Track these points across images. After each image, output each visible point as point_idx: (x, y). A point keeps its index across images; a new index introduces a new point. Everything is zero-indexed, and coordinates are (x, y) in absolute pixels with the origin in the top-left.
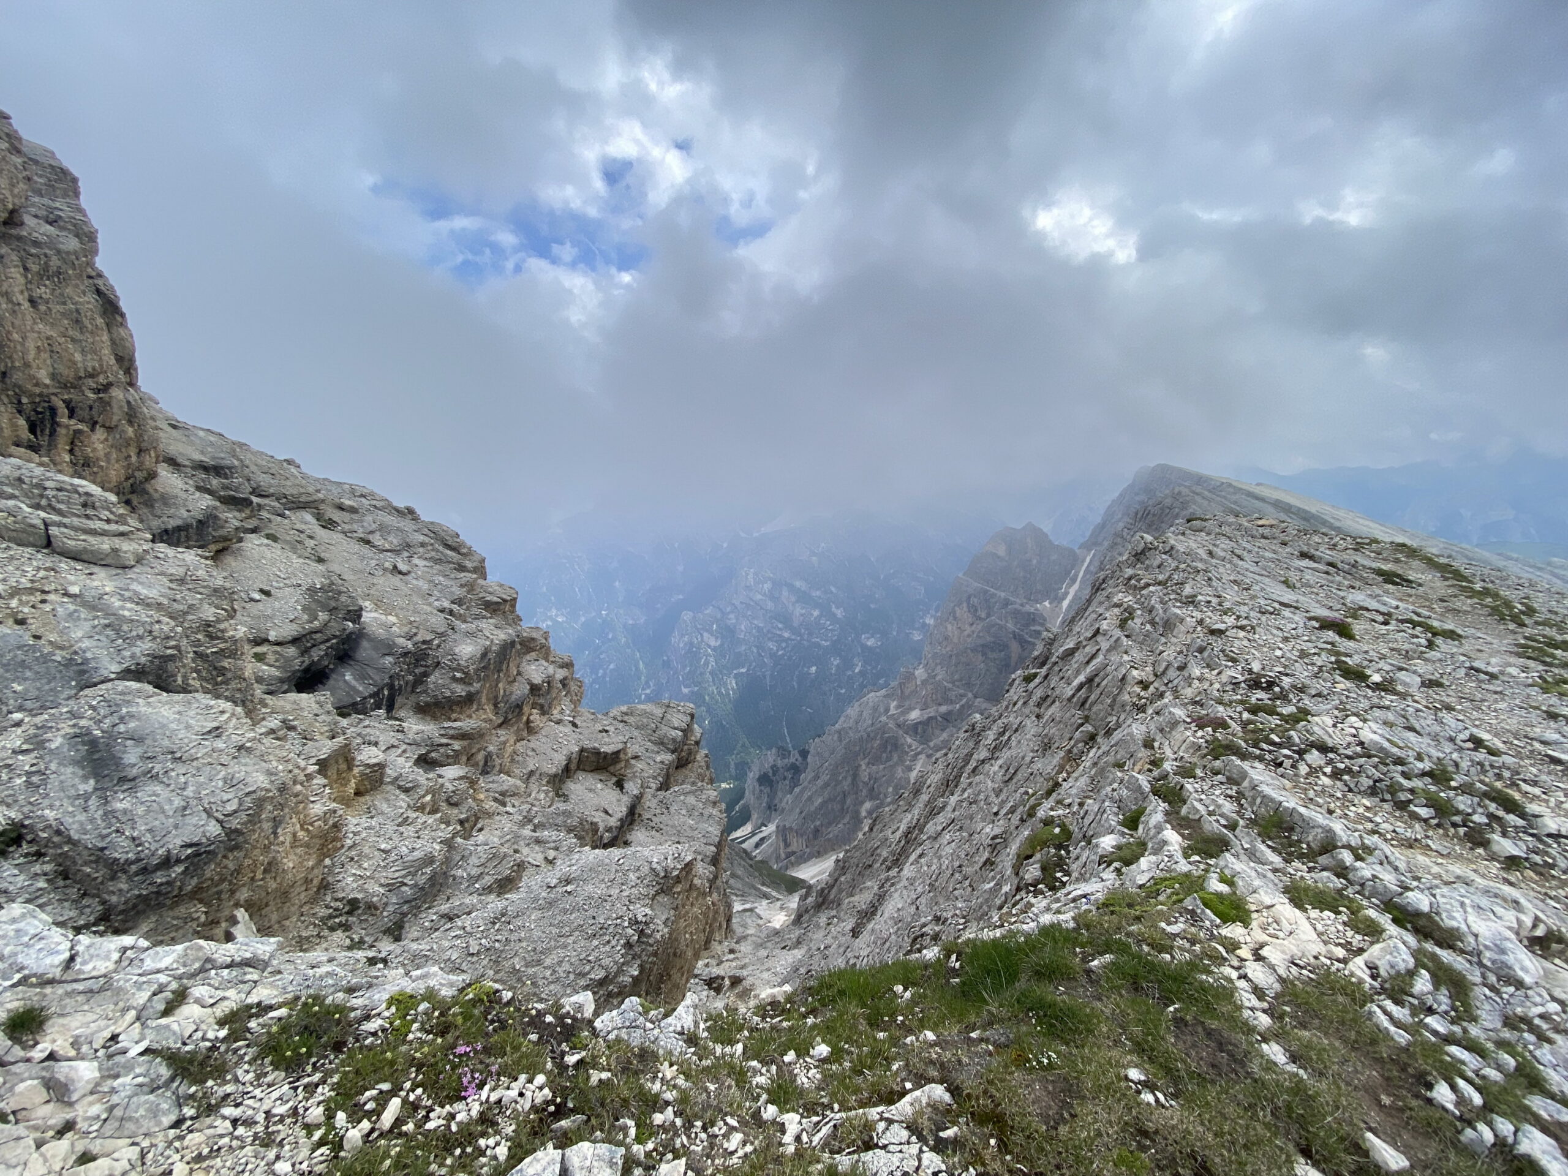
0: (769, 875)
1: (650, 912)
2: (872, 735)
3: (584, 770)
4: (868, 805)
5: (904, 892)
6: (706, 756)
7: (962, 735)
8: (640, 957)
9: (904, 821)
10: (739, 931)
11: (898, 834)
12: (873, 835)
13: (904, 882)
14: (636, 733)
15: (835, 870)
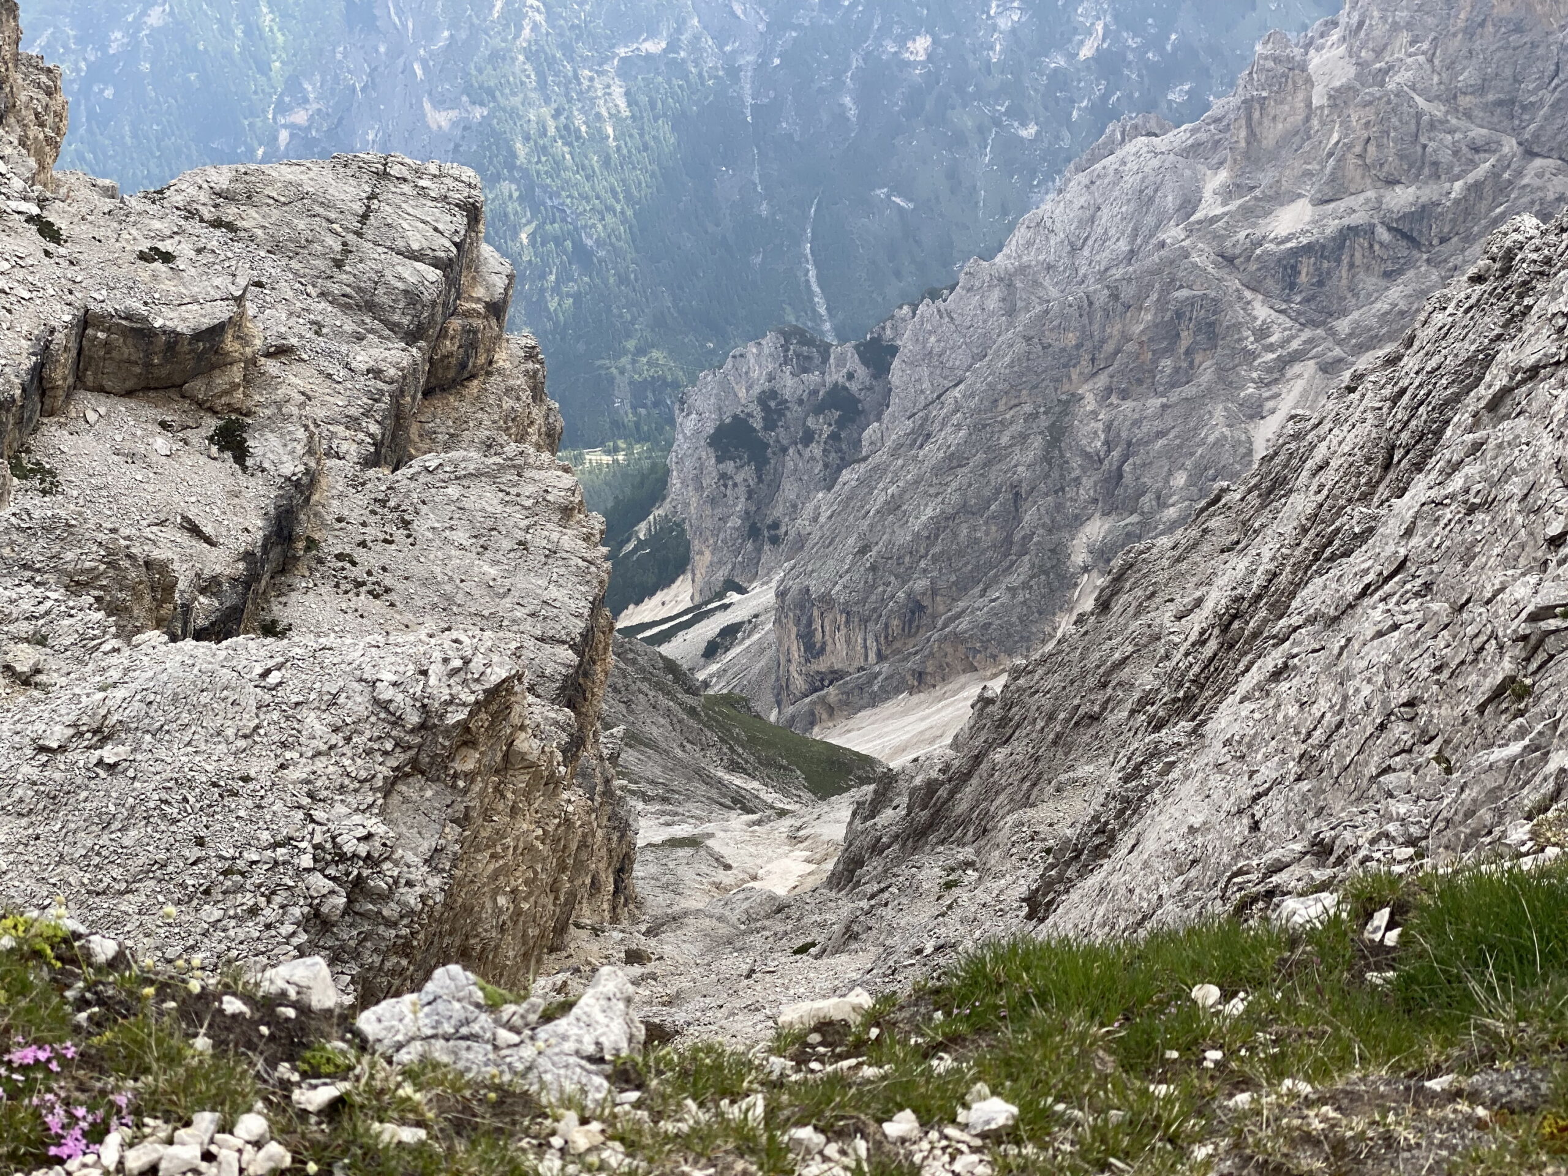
0: (751, 742)
1: (380, 829)
2: (1128, 292)
3: (101, 389)
4: (1096, 529)
5: (1215, 780)
6: (531, 354)
7: (1460, 289)
8: (356, 955)
9: (1220, 581)
10: (657, 902)
11: (1196, 622)
12: (1111, 622)
13: (1216, 751)
14: (272, 268)
15: (975, 729)
